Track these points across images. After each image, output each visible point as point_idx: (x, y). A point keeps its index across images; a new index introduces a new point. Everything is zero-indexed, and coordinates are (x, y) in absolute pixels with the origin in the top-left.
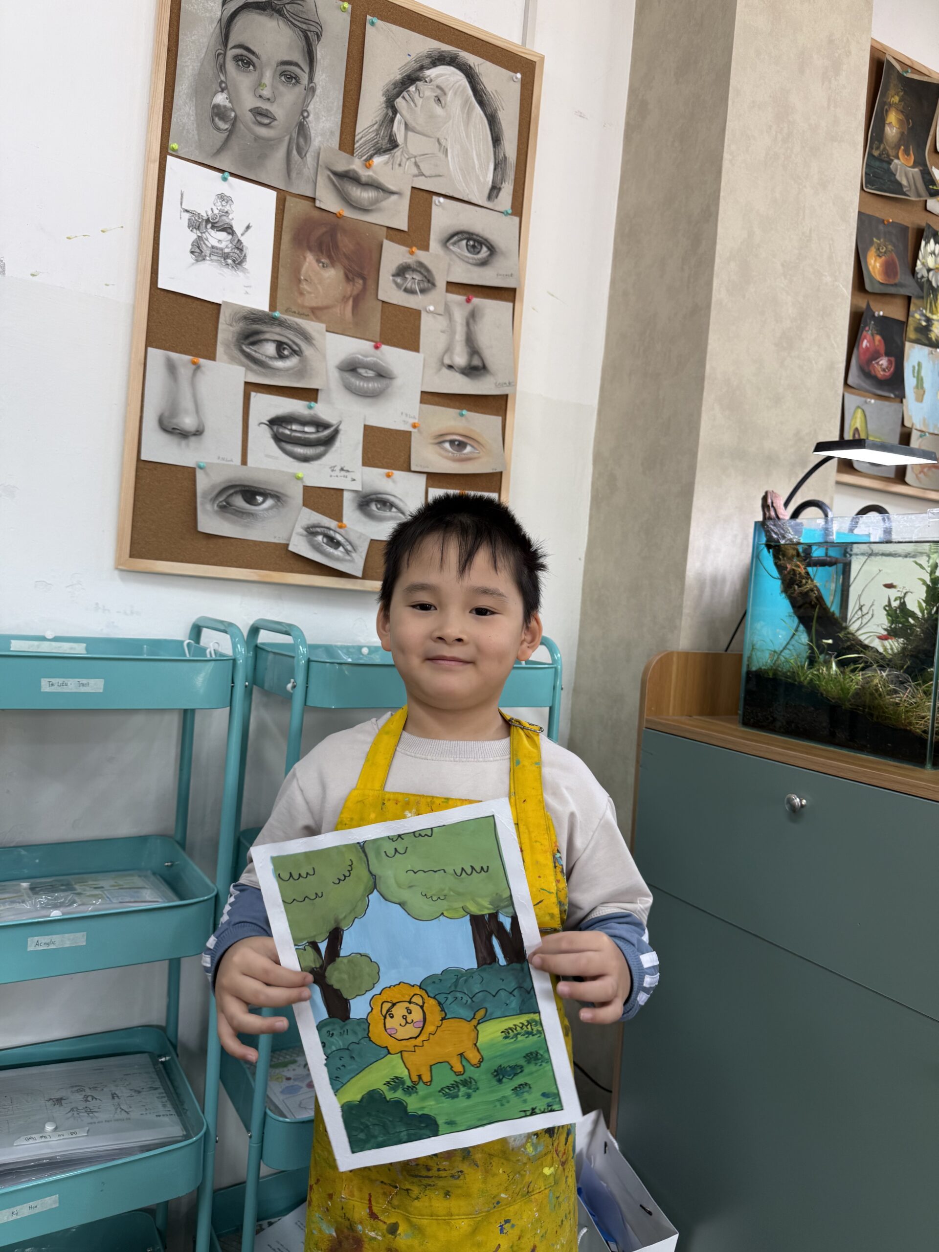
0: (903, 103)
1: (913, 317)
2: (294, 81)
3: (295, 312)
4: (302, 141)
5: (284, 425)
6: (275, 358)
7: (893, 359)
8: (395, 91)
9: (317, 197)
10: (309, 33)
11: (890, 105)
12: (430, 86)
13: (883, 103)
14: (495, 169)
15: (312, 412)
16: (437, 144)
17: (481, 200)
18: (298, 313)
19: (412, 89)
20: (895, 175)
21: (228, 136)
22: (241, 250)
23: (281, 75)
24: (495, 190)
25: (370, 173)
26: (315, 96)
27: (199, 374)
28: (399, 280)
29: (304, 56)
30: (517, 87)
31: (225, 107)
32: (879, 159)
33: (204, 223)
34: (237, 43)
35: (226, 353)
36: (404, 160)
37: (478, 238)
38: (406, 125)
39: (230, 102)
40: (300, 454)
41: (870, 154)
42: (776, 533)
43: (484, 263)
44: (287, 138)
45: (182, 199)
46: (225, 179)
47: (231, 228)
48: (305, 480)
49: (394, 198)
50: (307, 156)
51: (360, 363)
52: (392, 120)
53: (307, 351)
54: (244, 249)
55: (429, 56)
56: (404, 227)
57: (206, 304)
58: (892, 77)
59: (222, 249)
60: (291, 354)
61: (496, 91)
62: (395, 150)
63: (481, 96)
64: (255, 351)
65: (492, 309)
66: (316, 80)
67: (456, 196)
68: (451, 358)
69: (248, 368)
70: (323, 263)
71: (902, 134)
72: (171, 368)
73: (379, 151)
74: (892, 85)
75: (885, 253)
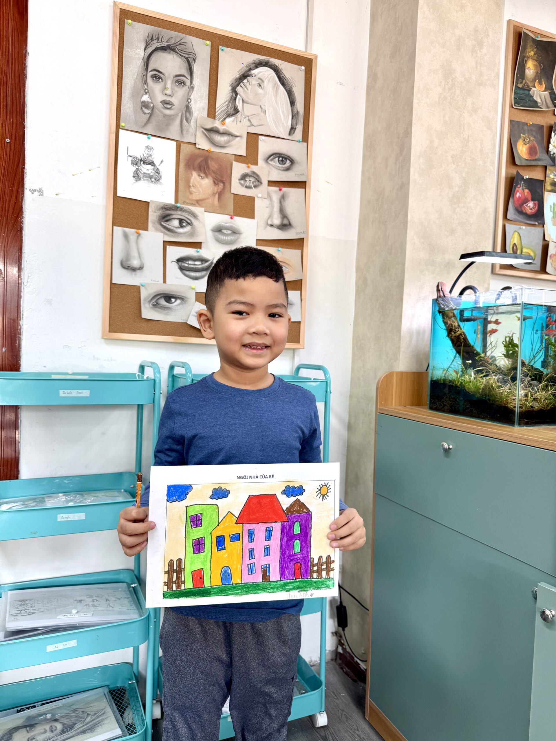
0: (536, 55)
1: (549, 177)
2: (183, 84)
3: (188, 203)
4: (188, 115)
5: (184, 261)
6: (179, 228)
7: (536, 202)
8: (236, 84)
9: (197, 143)
10: (189, 59)
11: (528, 57)
12: (255, 78)
13: (523, 58)
14: (292, 118)
15: (199, 254)
16: (260, 109)
17: (285, 135)
18: (190, 204)
19: (245, 81)
20: (533, 97)
21: (150, 116)
22: (159, 173)
23: (176, 82)
24: (293, 129)
25: (225, 127)
26: (194, 91)
27: (140, 238)
28: (242, 182)
29: (187, 71)
30: (303, 73)
31: (148, 102)
32: (523, 89)
33: (139, 162)
34: (153, 69)
35: (153, 226)
36: (242, 118)
37: (284, 156)
38: (243, 100)
39: (150, 99)
40: (193, 276)
41: (517, 87)
42: (443, 305)
43: (288, 169)
44: (180, 114)
45: (128, 150)
46: (149, 138)
47: (153, 163)
48: (196, 289)
49: (238, 139)
50: (191, 122)
51: (223, 227)
52: (235, 99)
53: (195, 222)
54: (160, 173)
55: (253, 63)
56: (244, 154)
57: (142, 202)
58: (528, 41)
59: (149, 174)
60: (187, 225)
61: (291, 77)
62: (238, 114)
63: (283, 81)
64: (168, 225)
65: (293, 193)
66: (194, 82)
67: (271, 135)
68: (272, 221)
69: (165, 233)
70: (202, 177)
71: (537, 73)
72: (126, 236)
73: (229, 115)
74: (528, 46)
75: (529, 142)
